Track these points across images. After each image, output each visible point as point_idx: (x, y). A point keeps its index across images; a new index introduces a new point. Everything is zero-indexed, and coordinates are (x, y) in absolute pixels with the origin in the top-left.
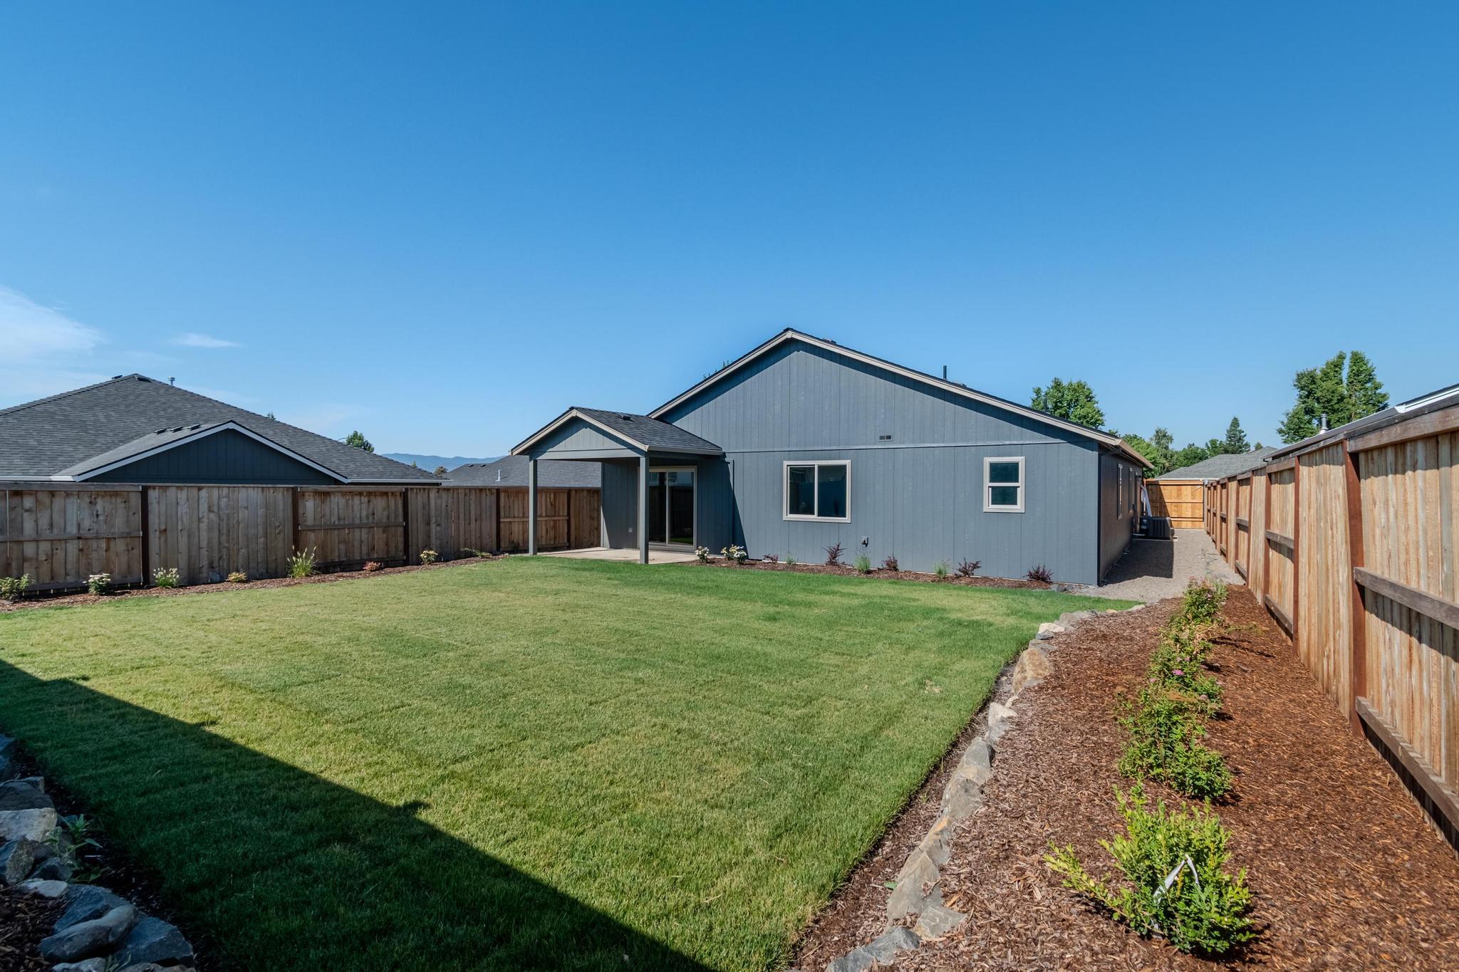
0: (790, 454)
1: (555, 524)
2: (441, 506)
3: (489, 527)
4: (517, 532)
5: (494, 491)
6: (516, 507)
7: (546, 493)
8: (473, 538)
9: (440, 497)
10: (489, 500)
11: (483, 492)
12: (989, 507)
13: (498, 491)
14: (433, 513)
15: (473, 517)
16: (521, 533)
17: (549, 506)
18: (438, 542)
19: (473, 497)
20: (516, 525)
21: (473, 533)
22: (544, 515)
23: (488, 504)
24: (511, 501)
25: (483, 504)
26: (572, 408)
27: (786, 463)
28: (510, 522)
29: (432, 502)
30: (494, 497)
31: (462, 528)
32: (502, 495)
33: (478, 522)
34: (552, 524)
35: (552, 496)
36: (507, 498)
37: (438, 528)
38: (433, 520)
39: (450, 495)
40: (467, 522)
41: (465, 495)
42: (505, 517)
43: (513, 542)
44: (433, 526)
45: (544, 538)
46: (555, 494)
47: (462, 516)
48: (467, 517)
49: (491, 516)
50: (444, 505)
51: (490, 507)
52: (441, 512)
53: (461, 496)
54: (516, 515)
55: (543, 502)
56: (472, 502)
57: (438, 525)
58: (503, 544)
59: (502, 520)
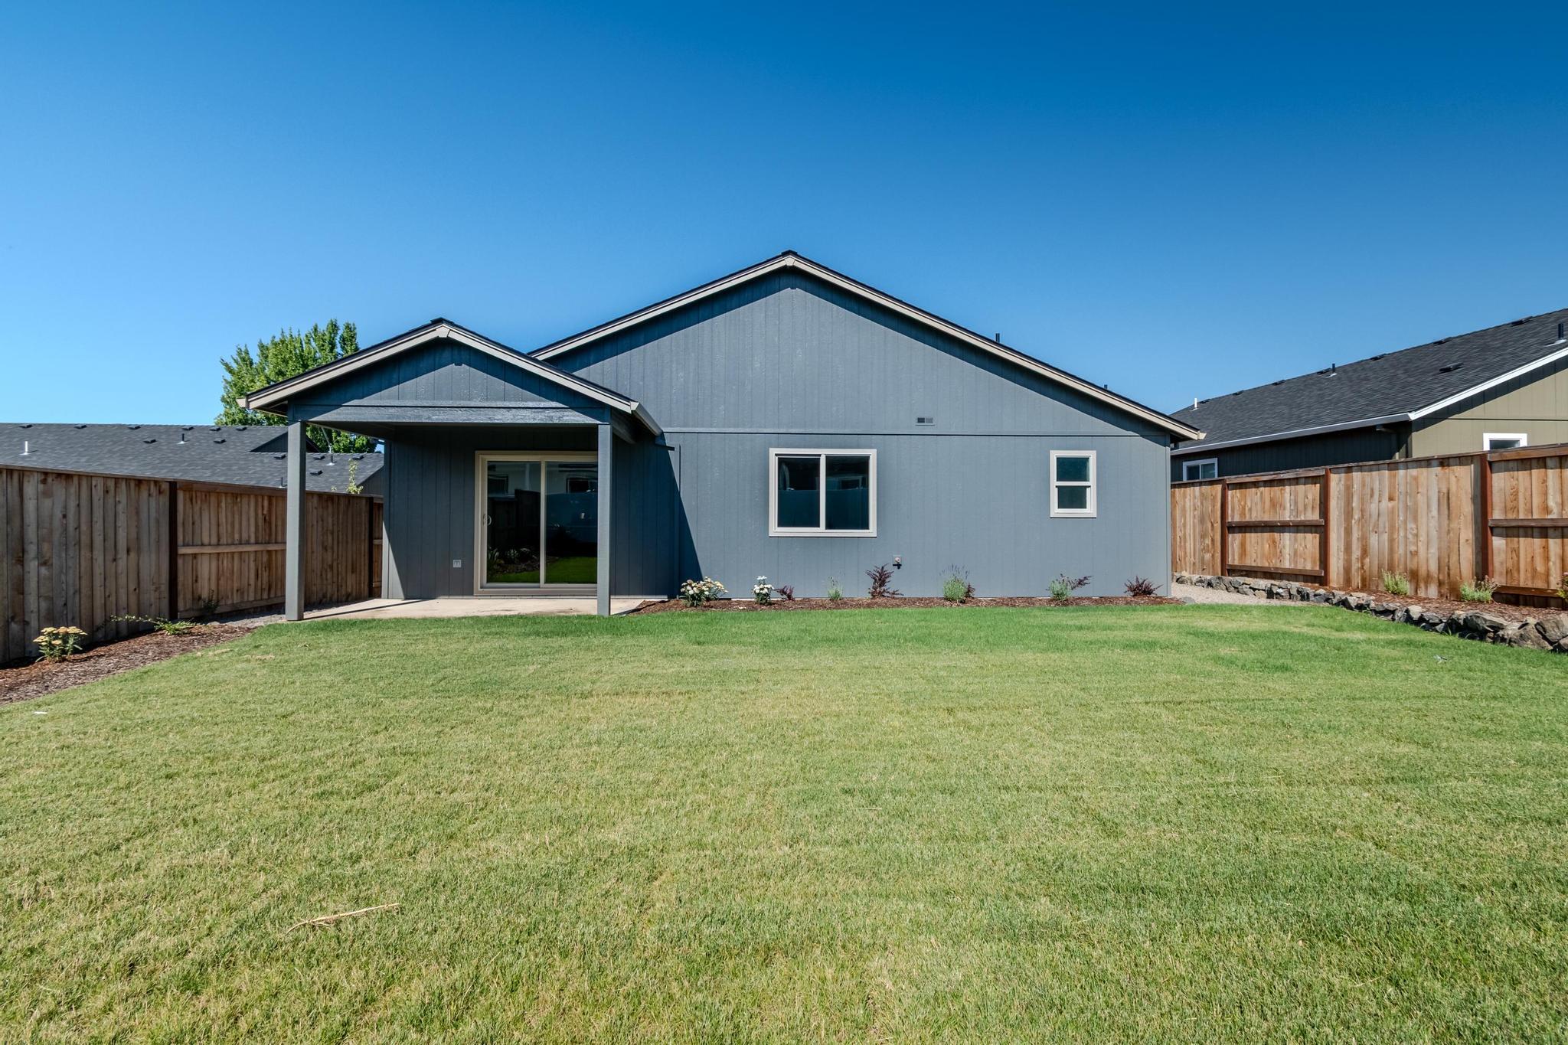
0: (781, 437)
1: (270, 561)
2: (51, 517)
3: (153, 565)
4: (206, 576)
5: (165, 487)
6: (206, 524)
7: (256, 496)
8: (122, 592)
9: (47, 494)
10: (155, 506)
11: (144, 488)
12: (1056, 511)
13: (173, 485)
14: (31, 533)
15: (122, 544)
16: (214, 577)
17: (261, 522)
18: (44, 605)
19: (122, 497)
20: (205, 560)
21: (122, 580)
22: (253, 540)
23: (153, 514)
24: (197, 508)
25: (144, 515)
26: (438, 322)
27: (773, 451)
28: (195, 556)
29: (30, 505)
30: (165, 500)
31: (98, 570)
32: (181, 496)
33: (133, 555)
34: (265, 558)
35: (266, 503)
36: (188, 505)
37: (44, 571)
38: (32, 550)
39: (73, 490)
40: (110, 557)
41: (107, 492)
42: (185, 545)
43: (200, 598)
44: (32, 565)
45: (252, 588)
46: (270, 498)
47: (98, 540)
48: (110, 543)
49: (158, 541)
50: (58, 514)
51: (158, 521)
52: (51, 531)
53: (98, 493)
54: (206, 540)
55: (252, 514)
56: (120, 508)
57: (45, 563)
58: (181, 606)
59: (182, 551)
